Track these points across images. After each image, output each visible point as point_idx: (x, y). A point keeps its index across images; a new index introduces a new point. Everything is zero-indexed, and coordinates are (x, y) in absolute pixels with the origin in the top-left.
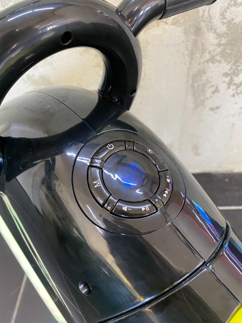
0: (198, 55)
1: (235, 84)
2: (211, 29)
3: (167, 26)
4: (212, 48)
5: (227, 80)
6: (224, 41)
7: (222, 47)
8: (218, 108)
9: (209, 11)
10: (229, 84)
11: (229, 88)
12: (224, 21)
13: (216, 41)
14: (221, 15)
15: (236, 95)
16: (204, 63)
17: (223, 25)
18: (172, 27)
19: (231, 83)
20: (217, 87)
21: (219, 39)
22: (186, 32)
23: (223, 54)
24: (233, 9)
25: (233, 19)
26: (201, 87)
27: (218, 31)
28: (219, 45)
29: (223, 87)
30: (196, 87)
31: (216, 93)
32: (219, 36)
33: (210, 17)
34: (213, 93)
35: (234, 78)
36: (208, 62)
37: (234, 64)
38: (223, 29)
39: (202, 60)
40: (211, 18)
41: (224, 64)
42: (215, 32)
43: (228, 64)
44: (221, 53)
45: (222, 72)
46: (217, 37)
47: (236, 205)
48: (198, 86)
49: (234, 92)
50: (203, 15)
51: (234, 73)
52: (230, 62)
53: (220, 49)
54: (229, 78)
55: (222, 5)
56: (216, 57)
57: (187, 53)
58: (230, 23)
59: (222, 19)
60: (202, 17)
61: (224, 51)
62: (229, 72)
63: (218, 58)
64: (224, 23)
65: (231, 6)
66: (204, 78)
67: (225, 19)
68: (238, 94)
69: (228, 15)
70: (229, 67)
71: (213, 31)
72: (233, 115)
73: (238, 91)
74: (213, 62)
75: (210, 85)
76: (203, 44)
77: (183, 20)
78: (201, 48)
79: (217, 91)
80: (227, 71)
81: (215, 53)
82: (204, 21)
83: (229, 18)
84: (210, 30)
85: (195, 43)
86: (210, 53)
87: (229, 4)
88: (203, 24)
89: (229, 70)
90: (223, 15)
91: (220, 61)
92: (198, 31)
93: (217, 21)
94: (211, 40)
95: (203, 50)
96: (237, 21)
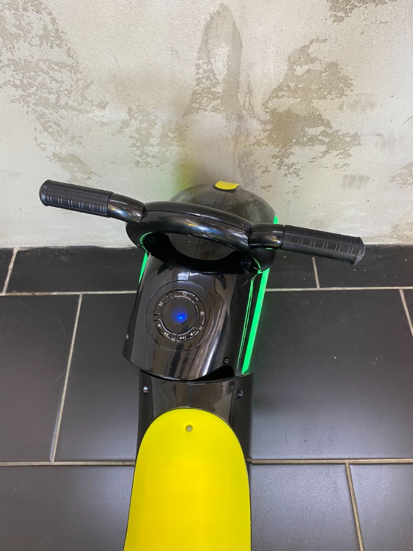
0: (242, 138)
1: (285, 165)
2: (255, 117)
3: (206, 113)
4: (258, 133)
5: (277, 161)
6: (269, 127)
7: (268, 132)
8: (270, 186)
9: (250, 102)
10: (280, 165)
11: (280, 168)
12: (267, 110)
13: (261, 127)
14: (263, 105)
15: (288, 175)
16: (250, 146)
17: (267, 113)
18: (213, 113)
19: (282, 164)
20: (266, 167)
21: (263, 126)
22: (227, 118)
23: (269, 138)
24: (275, 100)
25: (276, 109)
26: (248, 167)
27: (262, 118)
28: (264, 131)
29: (273, 168)
30: (243, 168)
31: (266, 173)
32: (264, 123)
33: (252, 106)
34: (263, 172)
35: (285, 160)
36: (254, 145)
37: (282, 147)
38: (268, 117)
39: (247, 144)
40: (252, 108)
41: (271, 147)
42: (258, 119)
43: (276, 147)
44: (267, 137)
45: (272, 154)
46: (261, 124)
47: (288, 287)
48: (245, 167)
49: (286, 172)
50: (244, 104)
51: (284, 156)
52: (278, 145)
53: (266, 134)
54: (279, 159)
55: (263, 97)
56: (262, 141)
57: (231, 136)
58: (273, 112)
59: (265, 109)
60: (243, 107)
61: (269, 135)
62: (278, 154)
63: (265, 142)
64: (267, 112)
65: (273, 98)
66: (252, 159)
67: (268, 108)
68: (291, 174)
69: (270, 105)
70: (277, 150)
71: (256, 119)
72: (288, 193)
73: (291, 172)
74: (259, 145)
75: (260, 165)
76: (247, 130)
77: (224, 108)
78: (245, 132)
79: (266, 170)
80: (275, 153)
81: (261, 138)
82: (245, 110)
83: (272, 108)
84: (253, 118)
85: (238, 128)
86: (255, 138)
87: (270, 97)
88: (244, 112)
89: (278, 153)
90: (264, 105)
91: (267, 145)
92: (240, 118)
93: (259, 110)
94: (255, 126)
95: (248, 135)
96: (281, 110)
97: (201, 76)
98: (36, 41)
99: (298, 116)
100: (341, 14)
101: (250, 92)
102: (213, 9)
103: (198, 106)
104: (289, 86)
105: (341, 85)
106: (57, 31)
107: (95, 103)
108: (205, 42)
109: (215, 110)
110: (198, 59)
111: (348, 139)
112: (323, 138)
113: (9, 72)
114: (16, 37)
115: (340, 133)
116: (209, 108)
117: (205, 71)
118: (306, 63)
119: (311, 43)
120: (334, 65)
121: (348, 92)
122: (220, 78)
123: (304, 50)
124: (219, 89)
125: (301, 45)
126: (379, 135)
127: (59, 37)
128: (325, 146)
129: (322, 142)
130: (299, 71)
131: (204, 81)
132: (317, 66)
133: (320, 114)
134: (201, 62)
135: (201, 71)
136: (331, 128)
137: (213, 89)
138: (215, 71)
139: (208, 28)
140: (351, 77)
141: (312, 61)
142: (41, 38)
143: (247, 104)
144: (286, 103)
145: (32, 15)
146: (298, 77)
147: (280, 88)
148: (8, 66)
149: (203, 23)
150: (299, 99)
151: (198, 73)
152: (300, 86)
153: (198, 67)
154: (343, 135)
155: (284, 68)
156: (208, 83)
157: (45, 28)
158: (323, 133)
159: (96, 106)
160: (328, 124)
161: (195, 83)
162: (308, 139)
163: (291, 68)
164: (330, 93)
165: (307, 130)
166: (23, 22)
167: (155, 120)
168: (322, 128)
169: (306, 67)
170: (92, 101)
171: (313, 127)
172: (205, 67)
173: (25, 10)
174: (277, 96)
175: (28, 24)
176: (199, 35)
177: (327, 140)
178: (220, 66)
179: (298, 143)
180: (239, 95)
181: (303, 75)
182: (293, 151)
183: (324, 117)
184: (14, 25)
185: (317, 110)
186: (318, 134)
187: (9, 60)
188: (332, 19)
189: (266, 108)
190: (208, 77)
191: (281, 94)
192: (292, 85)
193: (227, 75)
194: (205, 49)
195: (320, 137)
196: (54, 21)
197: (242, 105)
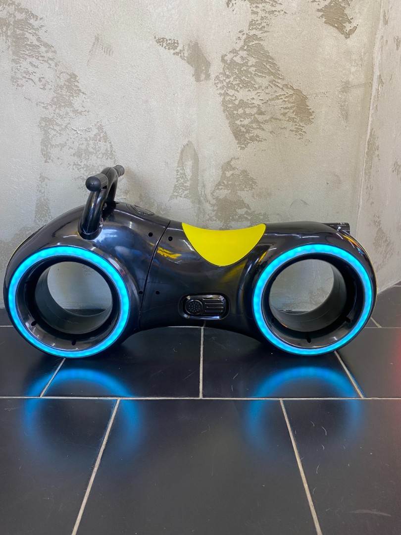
0: (201, 216)
3: (182, 199)
4: (210, 212)
6: (216, 208)
7: (216, 212)
9: (204, 192)
13: (211, 208)
14: (212, 194)
18: (184, 199)
21: (213, 207)
22: (193, 202)
23: (216, 215)
24: (217, 191)
25: (219, 197)
27: (211, 202)
28: (214, 211)
32: (213, 205)
37: (225, 222)
38: (214, 202)
40: (206, 195)
41: (218, 222)
42: (209, 203)
43: (221, 222)
46: (211, 206)
53: (214, 213)
55: (211, 189)
57: (195, 214)
58: (217, 199)
60: (201, 195)
63: (214, 218)
64: (214, 199)
69: (215, 194)
70: (222, 224)
74: (211, 221)
76: (204, 210)
77: (191, 196)
78: (203, 212)
80: (221, 226)
81: (212, 215)
83: (216, 196)
84: (206, 202)
85: (199, 208)
86: (208, 215)
87: (215, 189)
88: (202, 198)
91: (216, 220)
92: (200, 202)
93: (209, 197)
94: (208, 207)
95: (205, 213)
96: (221, 197)
97: (179, 176)
98: (100, 156)
99: (231, 201)
100: (243, 146)
101: (204, 186)
102: (185, 142)
103: (177, 194)
104: (224, 183)
105: (251, 183)
106: (112, 151)
107: (123, 190)
108: (181, 158)
109: (186, 197)
110: (178, 167)
111: (261, 217)
112: (247, 216)
113: (82, 171)
114: (91, 153)
115: (256, 213)
116: (183, 195)
117: (181, 174)
118: (231, 170)
119: (232, 160)
120: (244, 171)
121: (254, 187)
122: (189, 177)
123: (228, 163)
124: (188, 184)
125: (227, 160)
126: (278, 214)
127: (112, 154)
128: (249, 222)
129: (247, 219)
130: (228, 174)
131: (180, 179)
132: (237, 172)
133: (242, 200)
134: (179, 168)
135: (179, 173)
136: (250, 209)
137: (185, 184)
138: (187, 174)
139: (182, 152)
140: (255, 178)
141: (234, 169)
142: (103, 154)
143: (203, 193)
144: (223, 193)
145: (102, 144)
146: (228, 177)
147: (219, 184)
148: (83, 168)
149: (180, 150)
150: (230, 191)
151: (177, 175)
152: (230, 183)
153: (177, 171)
154: (258, 214)
155: (220, 172)
156: (182, 180)
157: (106, 150)
158: (246, 213)
159: (123, 193)
160: (248, 207)
161: (176, 180)
162: (239, 217)
163: (224, 173)
164: (246, 187)
165: (237, 210)
166: (97, 147)
167: (154, 202)
168: (245, 210)
169: (231, 172)
170: (121, 189)
171: (240, 209)
172: (181, 171)
173: (100, 141)
174: (218, 189)
175: (99, 147)
176: (178, 155)
177: (249, 218)
178: (188, 172)
179: (233, 220)
180: (199, 187)
181: (230, 177)
182: (232, 225)
183: (245, 202)
184: (92, 148)
185: (241, 197)
186: (244, 213)
187: (85, 165)
188: (240, 148)
189: (213, 196)
190: (183, 177)
191: (220, 187)
192: (225, 182)
193: (192, 176)
194: (181, 163)
195: (245, 216)
196: (111, 146)
197: (200, 193)
